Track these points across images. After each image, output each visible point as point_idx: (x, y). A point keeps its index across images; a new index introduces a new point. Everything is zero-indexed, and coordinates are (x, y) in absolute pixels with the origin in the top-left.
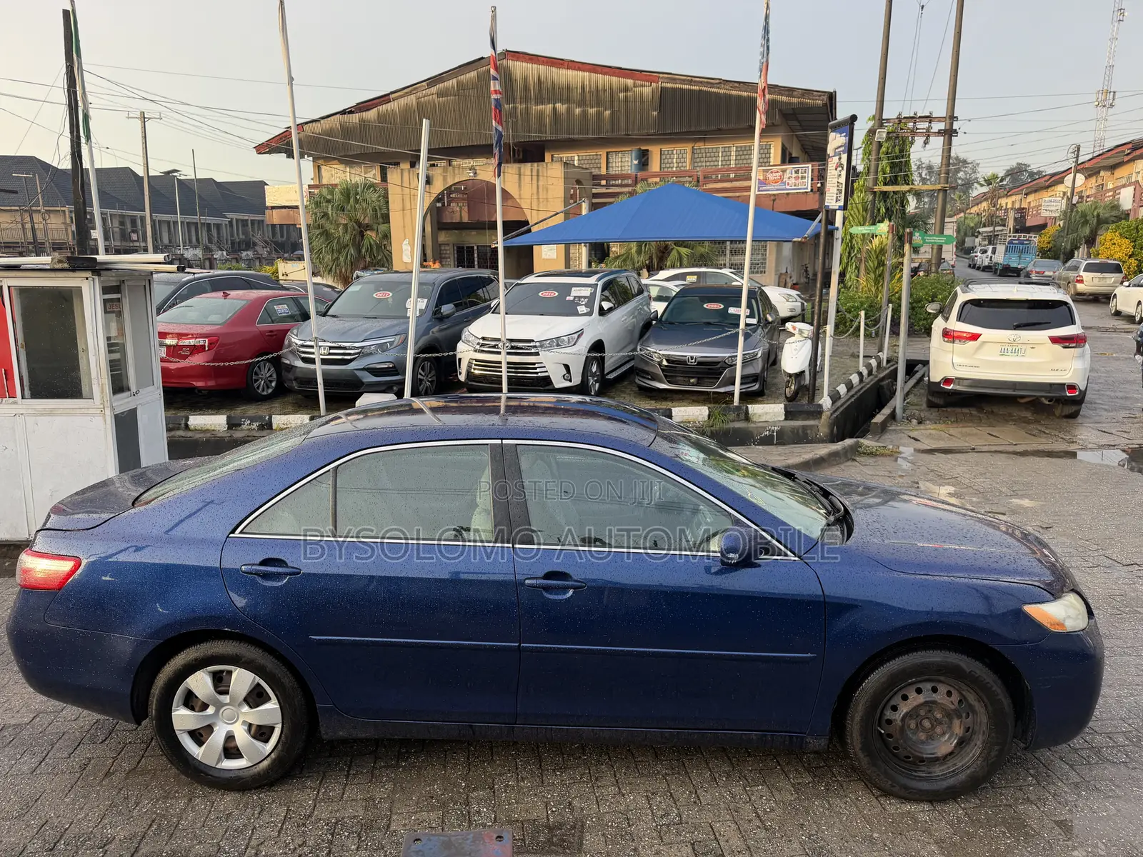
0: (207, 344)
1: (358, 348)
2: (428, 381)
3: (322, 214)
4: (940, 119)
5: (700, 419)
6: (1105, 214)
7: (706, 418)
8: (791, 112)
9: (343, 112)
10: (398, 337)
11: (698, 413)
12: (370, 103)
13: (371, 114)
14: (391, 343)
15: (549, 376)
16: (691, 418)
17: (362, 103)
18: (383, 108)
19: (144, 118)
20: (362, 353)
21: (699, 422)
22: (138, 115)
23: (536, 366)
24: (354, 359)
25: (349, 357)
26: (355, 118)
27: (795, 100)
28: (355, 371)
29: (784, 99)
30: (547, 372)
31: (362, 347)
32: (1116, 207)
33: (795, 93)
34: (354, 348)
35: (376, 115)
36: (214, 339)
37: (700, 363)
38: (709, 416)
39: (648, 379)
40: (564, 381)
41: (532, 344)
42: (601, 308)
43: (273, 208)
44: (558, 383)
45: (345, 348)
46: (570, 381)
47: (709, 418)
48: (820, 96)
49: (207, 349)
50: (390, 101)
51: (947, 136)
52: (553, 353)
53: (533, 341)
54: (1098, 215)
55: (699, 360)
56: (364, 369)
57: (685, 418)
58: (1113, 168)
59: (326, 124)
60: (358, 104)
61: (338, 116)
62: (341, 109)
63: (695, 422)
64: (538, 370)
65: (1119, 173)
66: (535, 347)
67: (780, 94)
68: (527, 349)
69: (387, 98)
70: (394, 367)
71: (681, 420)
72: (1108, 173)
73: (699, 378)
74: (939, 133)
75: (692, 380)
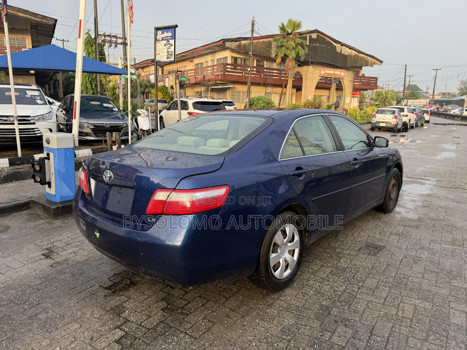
4: (120, 38)
6: (148, 84)
8: (35, 25)
15: (41, 135)
23: (35, 130)
27: (39, 20)
29: (33, 18)
30: (41, 133)
32: (149, 82)
33: (38, 16)
48: (51, 20)
51: (124, 45)
52: (42, 123)
53: (30, 117)
54: (145, 84)
58: (143, 68)
64: (36, 132)
65: (145, 70)
66: (32, 119)
67: (30, 15)
68: (28, 121)
72: (142, 70)
74: (121, 44)
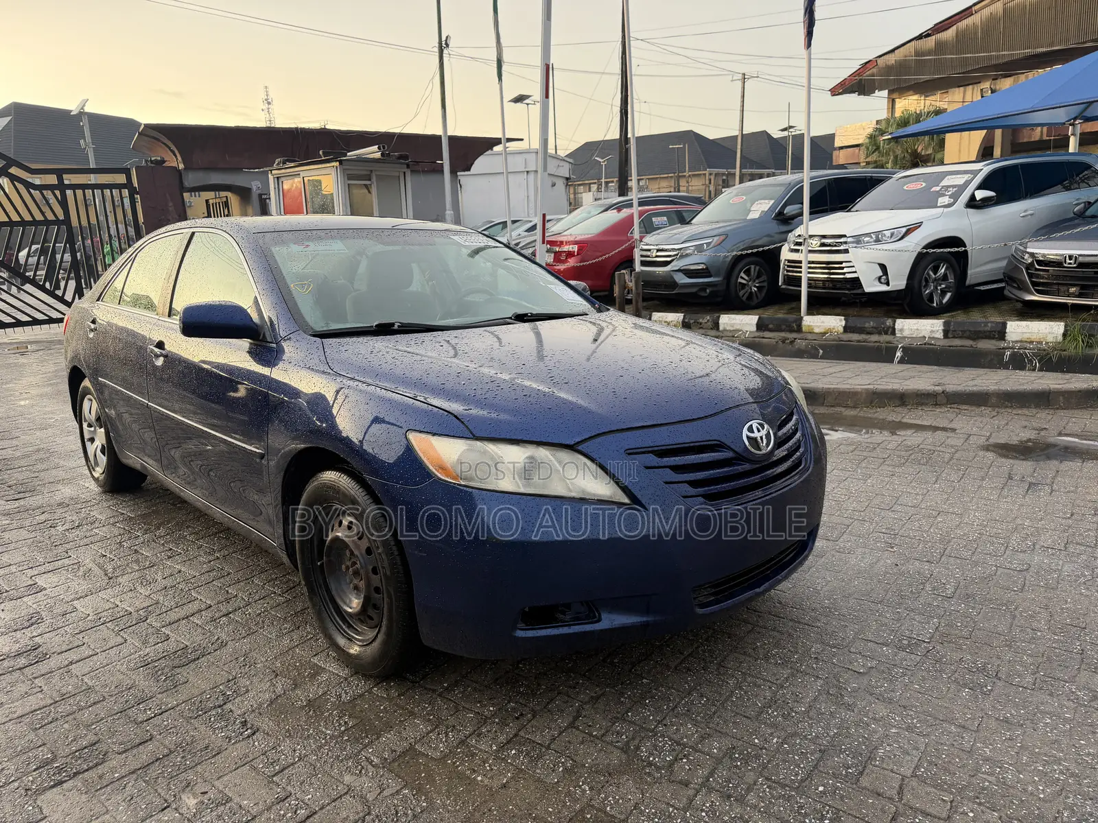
0: (576, 250)
1: (678, 249)
2: (755, 286)
3: (875, 148)
5: (1050, 339)
7: (1060, 338)
9: (920, 37)
10: (716, 239)
11: (1047, 331)
12: (950, 20)
13: (950, 34)
14: (708, 244)
15: (858, 278)
16: (1034, 337)
17: (940, 23)
18: (963, 24)
19: (745, 78)
20: (682, 255)
21: (1047, 343)
22: (740, 76)
23: (844, 265)
24: (673, 260)
25: (669, 259)
26: (930, 42)
28: (672, 273)
30: (856, 272)
31: (680, 249)
34: (673, 250)
35: (955, 32)
36: (582, 245)
37: (1082, 265)
38: (1064, 335)
39: (1014, 287)
40: (879, 284)
41: (842, 240)
42: (973, 197)
43: (841, 148)
44: (869, 287)
45: (666, 250)
46: (888, 284)
47: (1064, 339)
49: (576, 254)
50: (972, 14)
52: (866, 250)
53: (845, 236)
55: (1081, 259)
56: (679, 270)
57: (1025, 337)
59: (899, 55)
60: (936, 25)
61: (913, 43)
62: (917, 34)
63: (1040, 343)
64: (845, 270)
66: (846, 243)
68: (835, 246)
69: (968, 11)
70: (707, 268)
71: (1018, 339)
73: (1083, 287)
75: (1072, 290)
